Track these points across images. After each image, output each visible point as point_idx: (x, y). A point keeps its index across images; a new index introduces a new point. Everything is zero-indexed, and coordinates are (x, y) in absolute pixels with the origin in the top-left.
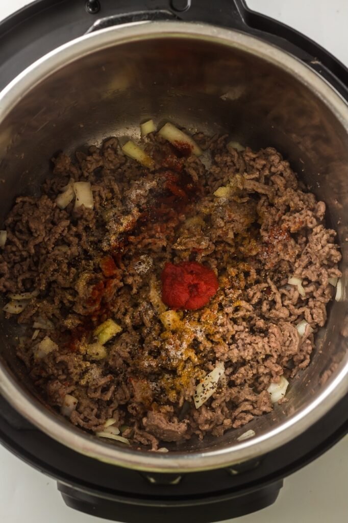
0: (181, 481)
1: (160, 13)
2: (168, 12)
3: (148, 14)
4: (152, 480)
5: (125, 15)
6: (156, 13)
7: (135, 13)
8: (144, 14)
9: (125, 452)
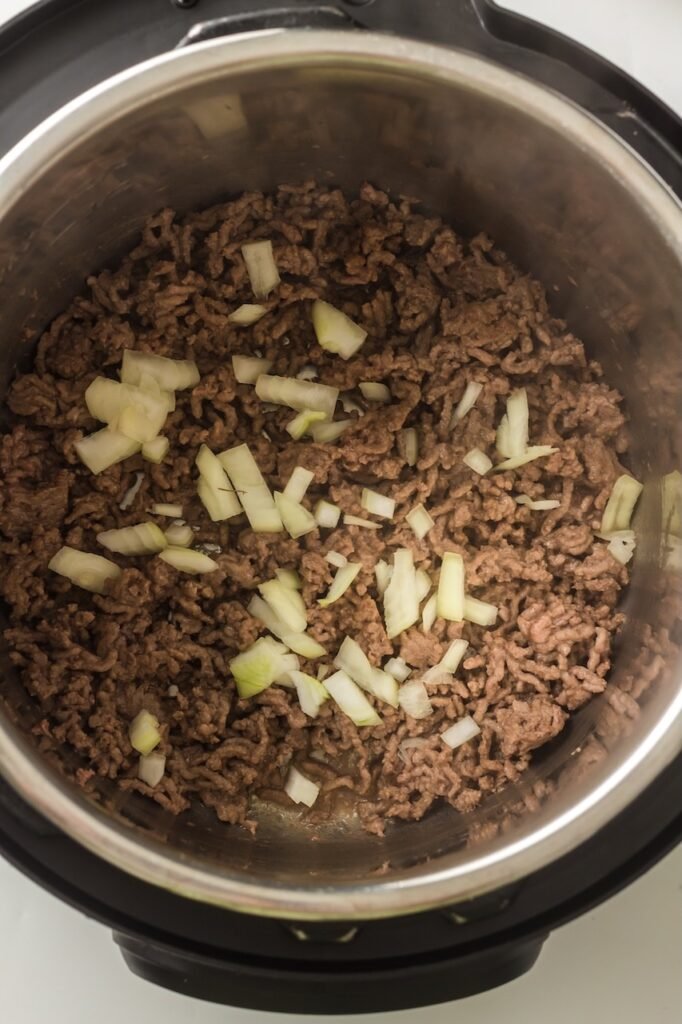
0: (356, 936)
1: (320, 13)
2: (336, 12)
3: (296, 14)
4: (301, 935)
5: (250, 15)
6: (312, 12)
7: (270, 12)
8: (289, 15)
9: (248, 882)
